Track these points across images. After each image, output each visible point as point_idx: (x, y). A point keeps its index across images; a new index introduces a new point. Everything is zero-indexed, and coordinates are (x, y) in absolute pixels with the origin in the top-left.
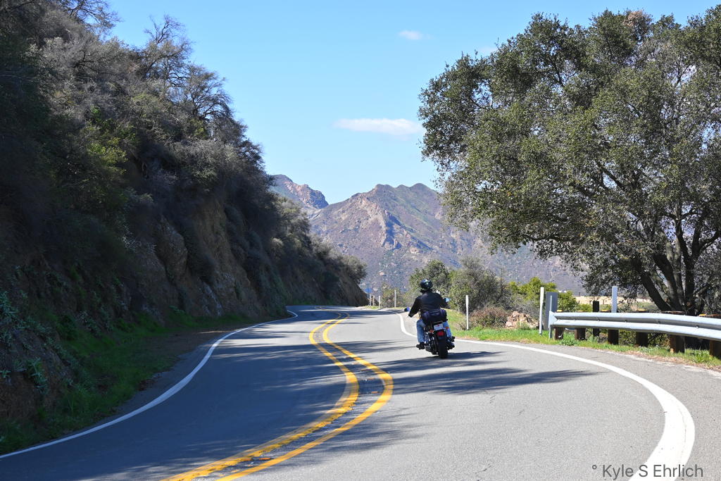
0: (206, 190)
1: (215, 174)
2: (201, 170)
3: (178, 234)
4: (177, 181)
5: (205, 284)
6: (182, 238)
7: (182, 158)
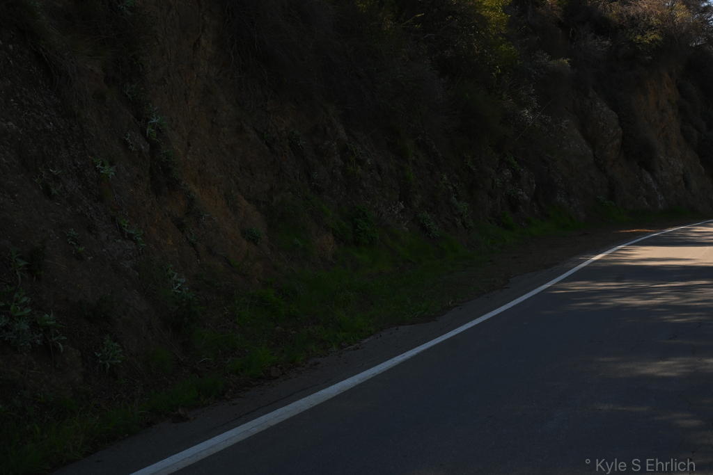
0: (647, 58)
1: (660, 39)
2: (643, 34)
3: (610, 111)
4: (611, 47)
5: (644, 170)
6: (617, 116)
7: (620, 21)
